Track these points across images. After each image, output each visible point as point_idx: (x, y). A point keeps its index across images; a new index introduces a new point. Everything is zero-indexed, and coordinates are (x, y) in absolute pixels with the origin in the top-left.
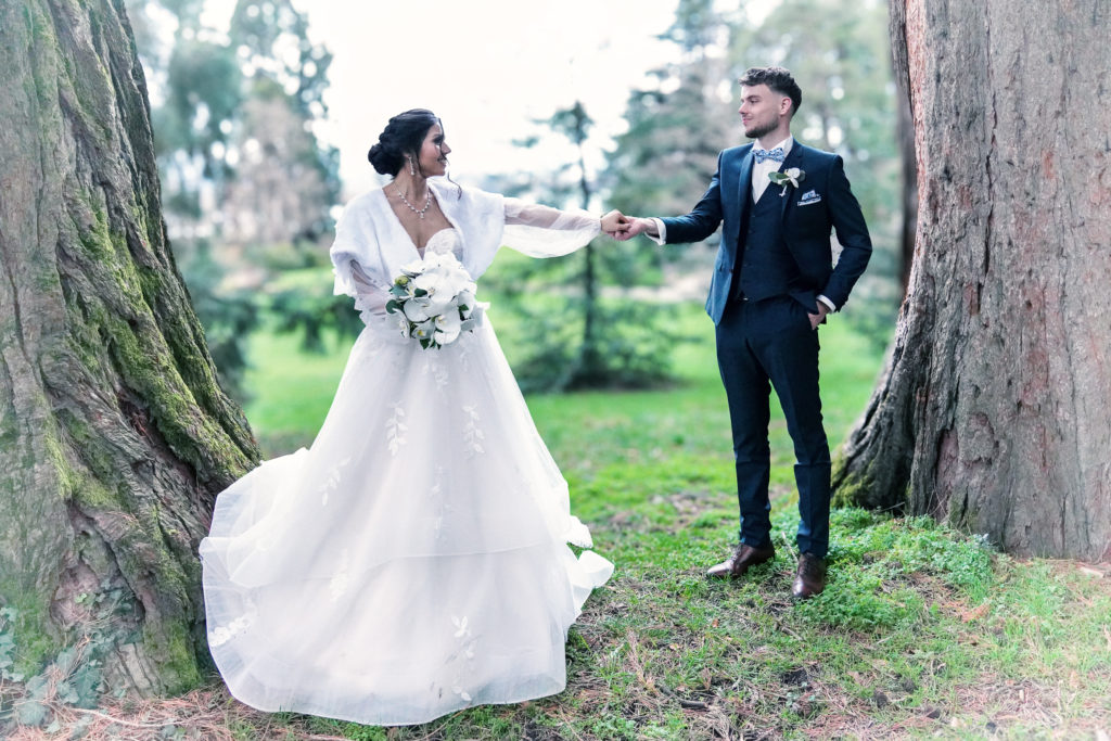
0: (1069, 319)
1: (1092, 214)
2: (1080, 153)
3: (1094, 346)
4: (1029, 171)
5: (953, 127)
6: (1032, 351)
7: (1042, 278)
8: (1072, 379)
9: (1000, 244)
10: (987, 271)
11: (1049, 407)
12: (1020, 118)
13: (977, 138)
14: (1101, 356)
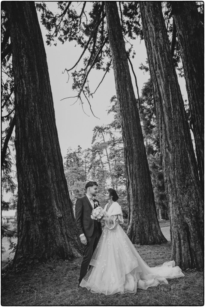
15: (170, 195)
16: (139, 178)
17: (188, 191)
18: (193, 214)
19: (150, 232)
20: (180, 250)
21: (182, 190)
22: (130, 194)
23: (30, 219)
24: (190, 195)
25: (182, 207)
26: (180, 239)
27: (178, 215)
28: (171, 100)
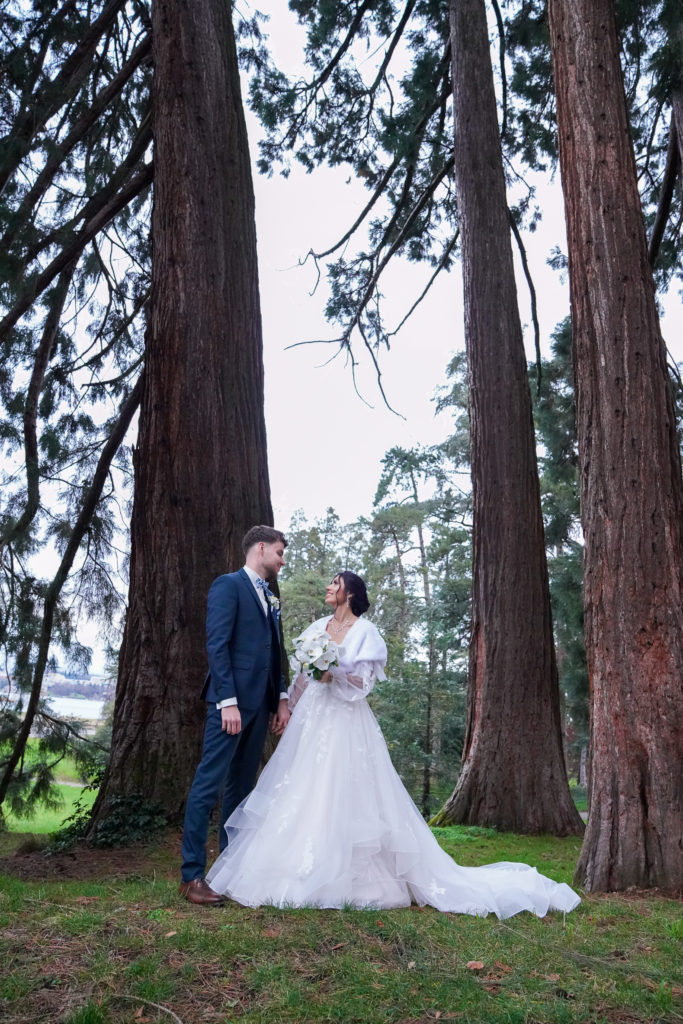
15: (596, 651)
16: (513, 612)
17: (656, 644)
18: (664, 717)
19: (534, 794)
20: (614, 828)
21: (635, 637)
22: (479, 661)
23: (155, 692)
24: (661, 657)
25: (631, 692)
26: (615, 794)
27: (616, 716)
28: (626, 357)
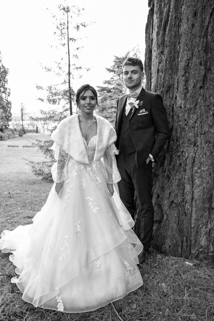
0: (195, 170)
1: (209, 129)
2: (208, 104)
3: (202, 181)
4: (187, 111)
5: (161, 92)
6: (179, 182)
7: (187, 154)
8: (192, 194)
9: (174, 140)
10: (168, 151)
11: (183, 204)
12: (187, 89)
13: (170, 97)
14: (205, 185)
